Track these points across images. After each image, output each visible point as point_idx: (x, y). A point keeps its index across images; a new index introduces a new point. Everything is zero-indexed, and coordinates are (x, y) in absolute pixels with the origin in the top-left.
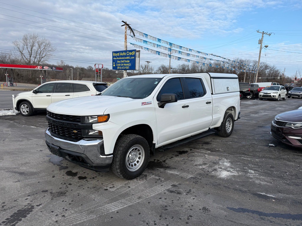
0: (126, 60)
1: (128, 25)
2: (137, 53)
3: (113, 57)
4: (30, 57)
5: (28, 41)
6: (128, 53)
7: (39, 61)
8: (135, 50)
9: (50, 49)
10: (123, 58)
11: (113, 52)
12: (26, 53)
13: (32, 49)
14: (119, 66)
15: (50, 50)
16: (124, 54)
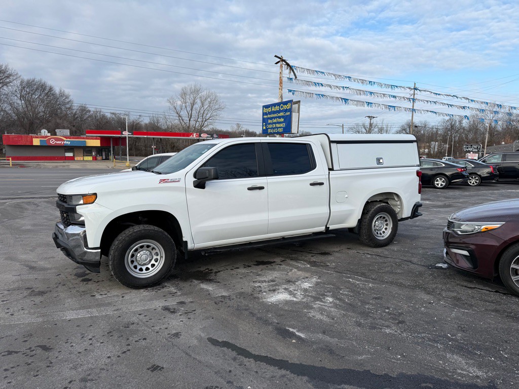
0: (280, 117)
1: (284, 61)
2: (295, 106)
3: (264, 114)
4: (190, 121)
5: (188, 97)
6: (282, 107)
7: (202, 126)
8: (291, 101)
9: (217, 107)
10: (275, 115)
11: (264, 107)
12: (184, 114)
13: (192, 107)
14: (270, 128)
15: (217, 109)
16: (277, 108)
